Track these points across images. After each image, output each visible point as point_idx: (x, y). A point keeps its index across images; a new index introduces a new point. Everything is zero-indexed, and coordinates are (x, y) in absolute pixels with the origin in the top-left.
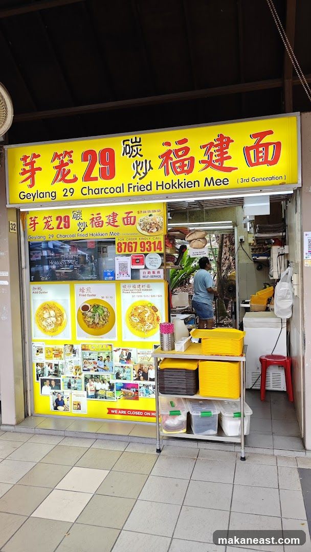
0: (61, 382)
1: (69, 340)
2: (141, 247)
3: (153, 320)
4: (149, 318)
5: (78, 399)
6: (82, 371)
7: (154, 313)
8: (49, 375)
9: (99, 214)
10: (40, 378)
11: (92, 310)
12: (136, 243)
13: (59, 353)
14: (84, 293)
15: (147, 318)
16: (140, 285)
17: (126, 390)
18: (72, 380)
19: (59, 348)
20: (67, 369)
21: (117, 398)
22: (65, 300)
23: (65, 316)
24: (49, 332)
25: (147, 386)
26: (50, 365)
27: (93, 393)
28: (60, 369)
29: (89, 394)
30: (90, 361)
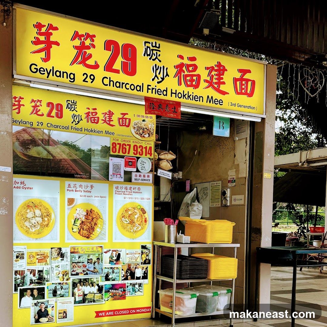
0: (46, 289)
1: (57, 243)
2: (134, 150)
3: (142, 222)
4: (138, 220)
5: (64, 307)
6: (70, 276)
7: (143, 215)
8: (31, 283)
10: (19, 288)
12: (130, 145)
13: (45, 257)
15: (136, 219)
16: (131, 188)
17: (114, 291)
18: (59, 287)
19: (44, 252)
20: (53, 275)
21: (105, 300)
22: (53, 198)
23: (53, 216)
24: (32, 235)
25: (134, 285)
26: (33, 272)
27: (81, 298)
28: (45, 276)
29: (77, 300)
30: (79, 264)
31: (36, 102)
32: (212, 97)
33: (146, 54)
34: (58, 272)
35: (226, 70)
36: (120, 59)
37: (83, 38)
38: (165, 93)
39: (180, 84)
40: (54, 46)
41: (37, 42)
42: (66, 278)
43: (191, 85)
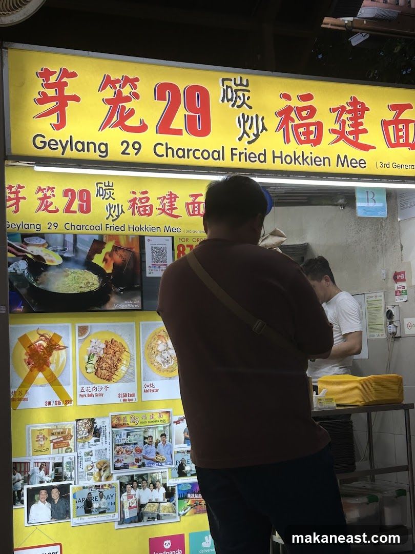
6: (112, 471)
17: (196, 496)
18: (95, 494)
19: (64, 429)
20: (80, 470)
21: (179, 515)
26: (44, 466)
27: (135, 513)
28: (67, 473)
29: (127, 516)
30: (128, 448)
31: (44, 191)
32: (346, 157)
33: (226, 99)
34: (89, 463)
35: (368, 109)
36: (182, 112)
37: (118, 85)
38: (262, 158)
39: (287, 140)
40: (70, 103)
41: (43, 99)
42: (104, 475)
43: (308, 141)
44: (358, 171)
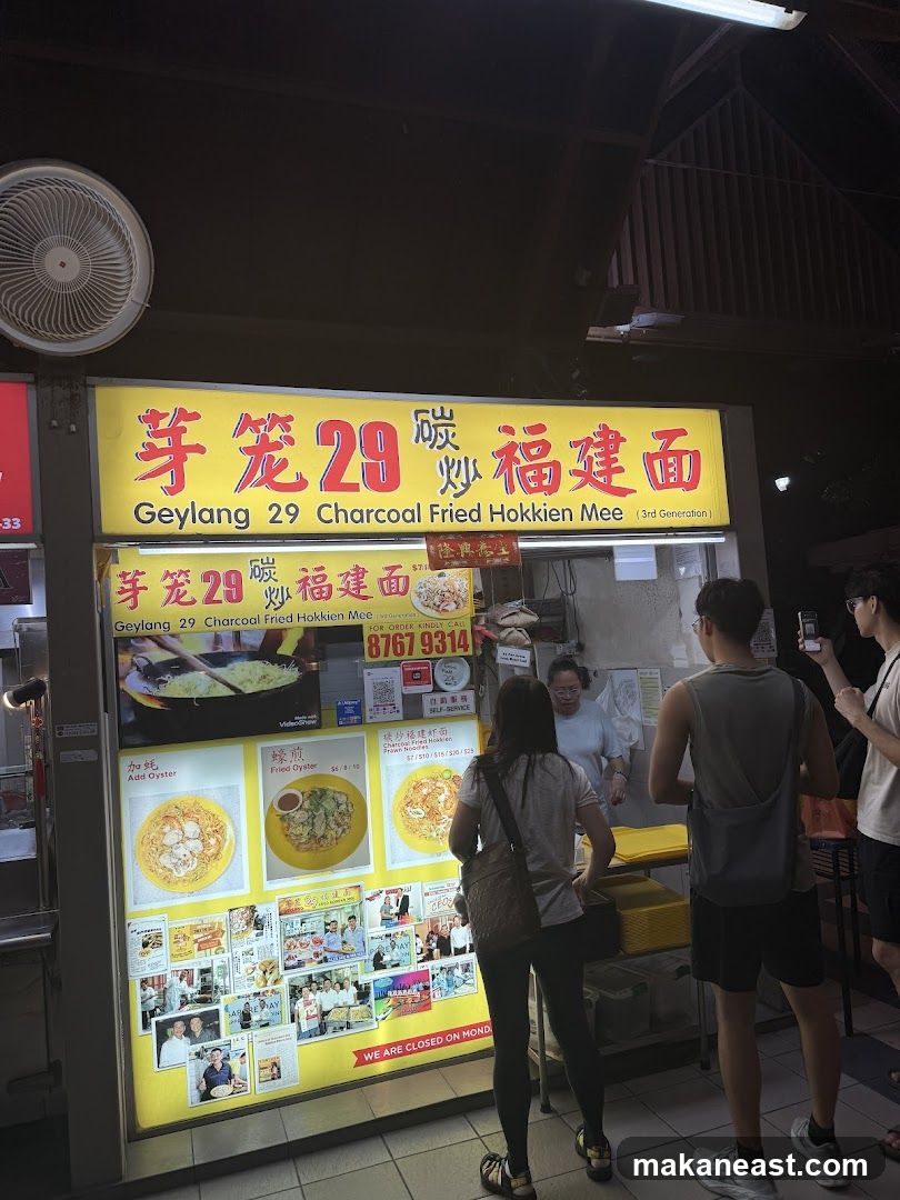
0: (222, 1014)
1: (243, 896)
4: (448, 804)
5: (273, 1052)
6: (282, 972)
8: (182, 1004)
9: (322, 568)
10: (154, 1020)
11: (306, 805)
14: (285, 765)
15: (442, 804)
16: (423, 731)
17: (400, 992)
18: (255, 1003)
19: (212, 923)
20: (237, 975)
21: (377, 1020)
22: (229, 788)
23: (229, 831)
24: (180, 885)
25: (450, 970)
26: (186, 975)
27: (315, 1023)
28: (218, 980)
29: (304, 1029)
30: (304, 939)
32: (594, 506)
33: (421, 439)
34: (249, 965)
35: (624, 440)
36: (357, 460)
37: (262, 428)
38: (475, 515)
39: (510, 488)
40: (191, 456)
41: (150, 453)
42: (271, 978)
43: (540, 489)
44: (612, 524)
